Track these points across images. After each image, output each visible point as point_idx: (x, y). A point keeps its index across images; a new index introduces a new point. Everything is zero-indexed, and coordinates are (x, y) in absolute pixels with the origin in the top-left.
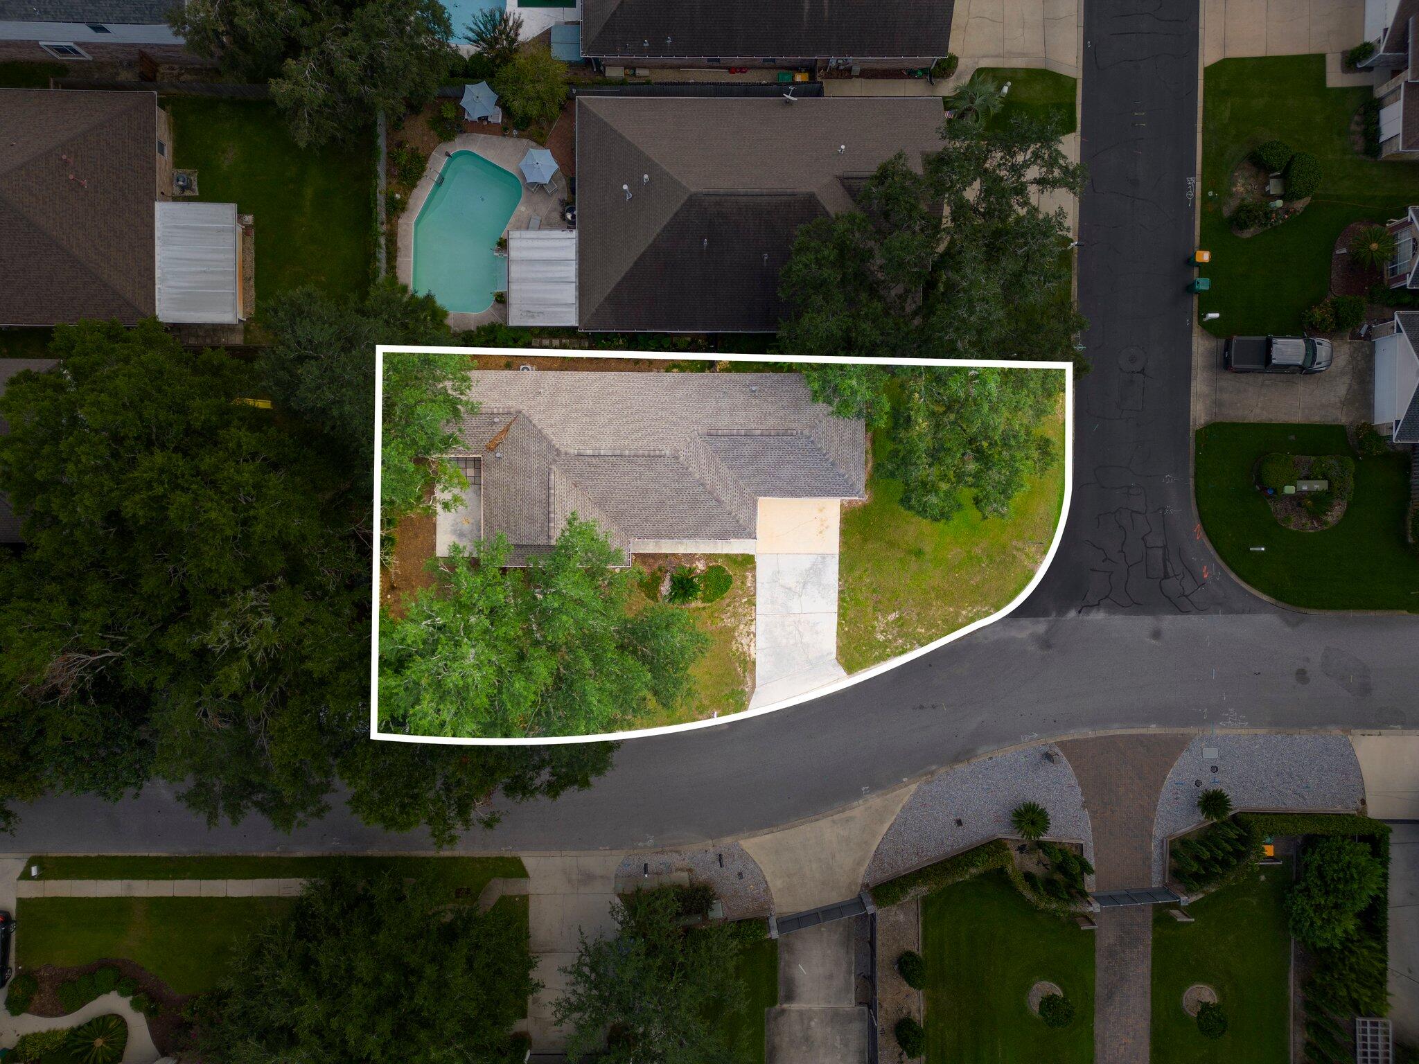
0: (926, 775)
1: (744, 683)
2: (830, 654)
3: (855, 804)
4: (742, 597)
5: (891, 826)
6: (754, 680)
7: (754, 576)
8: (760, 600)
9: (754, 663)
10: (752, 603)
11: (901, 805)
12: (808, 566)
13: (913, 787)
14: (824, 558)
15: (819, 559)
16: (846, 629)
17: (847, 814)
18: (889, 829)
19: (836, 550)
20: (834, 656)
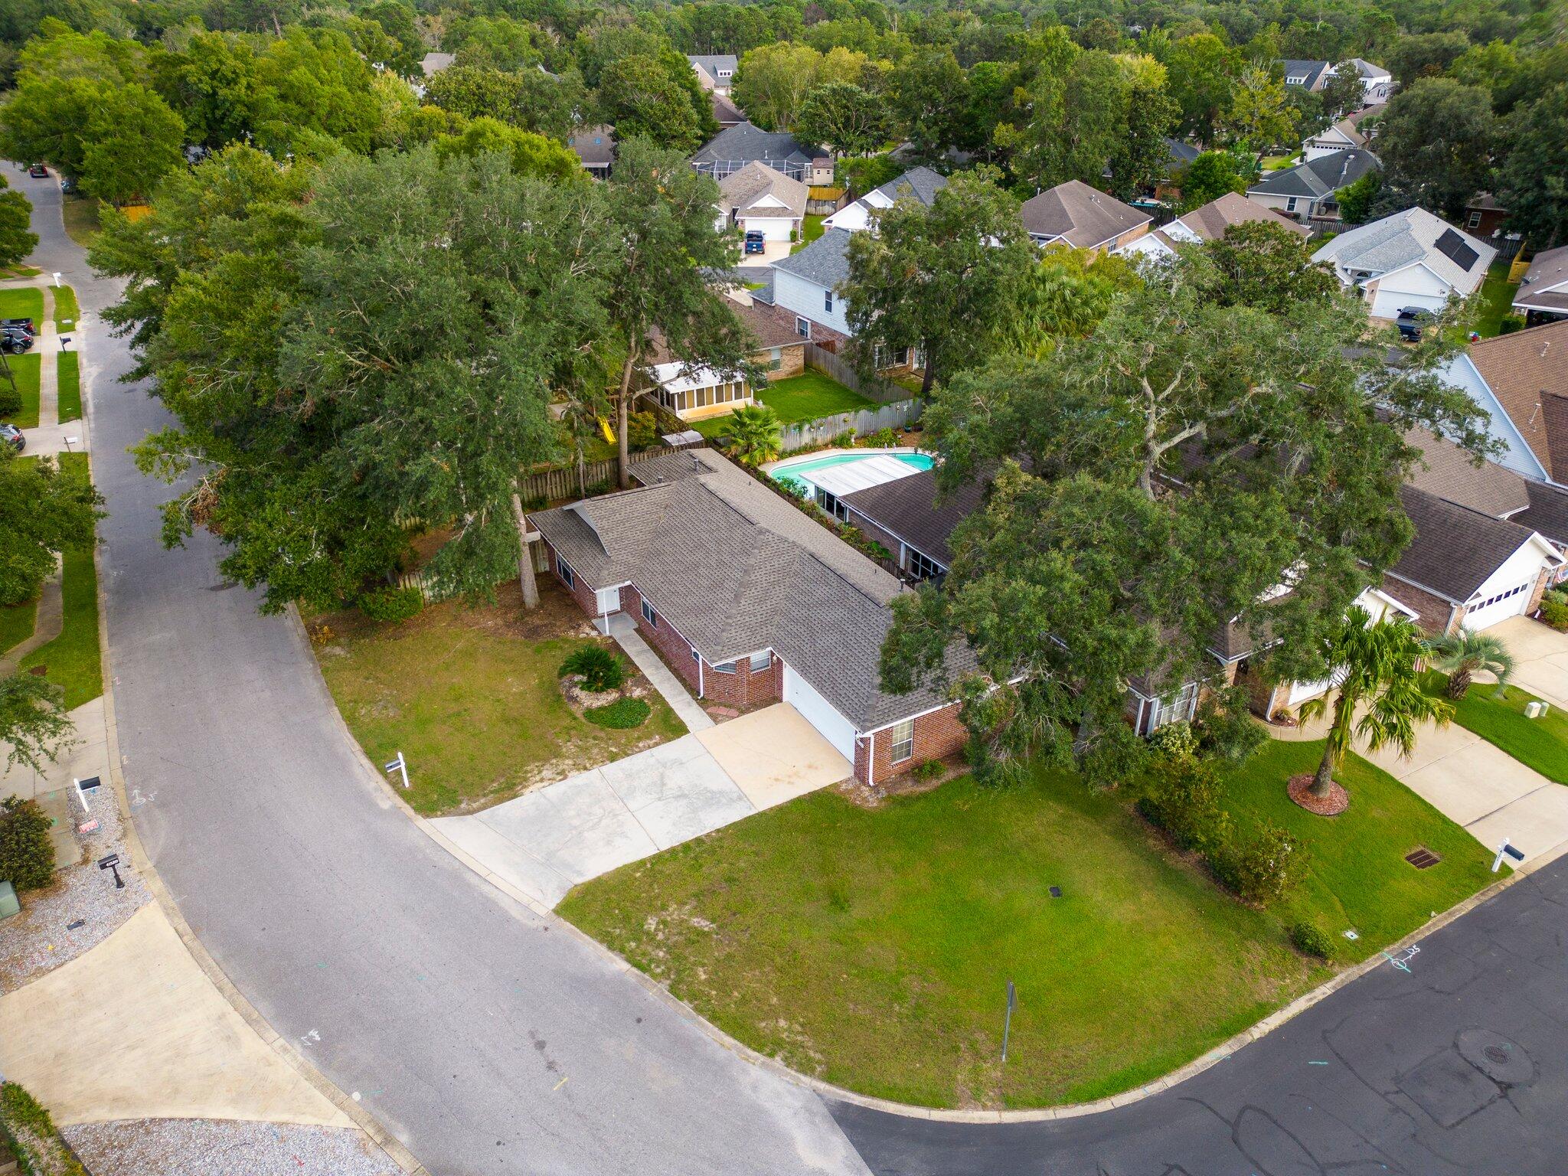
0: (379, 1130)
1: (473, 798)
2: (580, 873)
3: (273, 1034)
4: (617, 745)
5: (227, 1121)
6: (484, 807)
7: (657, 744)
8: (624, 763)
9: (515, 796)
10: (613, 758)
11: (285, 1117)
12: (714, 787)
13: (340, 1120)
14: (740, 798)
15: (735, 795)
16: (638, 875)
17: (246, 1034)
18: (218, 1122)
19: (762, 807)
20: (579, 880)
